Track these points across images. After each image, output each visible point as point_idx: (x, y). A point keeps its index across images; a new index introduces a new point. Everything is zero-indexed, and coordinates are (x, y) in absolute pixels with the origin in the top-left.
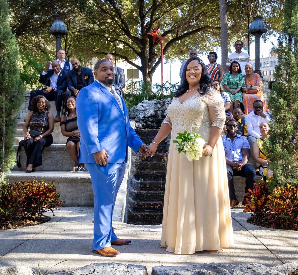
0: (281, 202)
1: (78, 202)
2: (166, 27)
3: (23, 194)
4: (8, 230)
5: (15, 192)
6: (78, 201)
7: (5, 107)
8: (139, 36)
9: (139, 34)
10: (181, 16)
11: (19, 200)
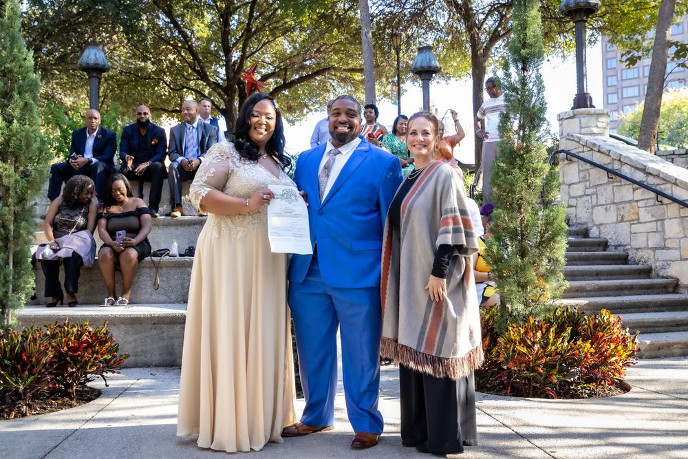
0: (524, 350)
1: (147, 359)
2: (265, 68)
3: (50, 349)
4: (22, 419)
5: (36, 345)
6: (145, 357)
7: (14, 186)
8: (220, 82)
9: (222, 79)
10: (288, 52)
11: (44, 361)
